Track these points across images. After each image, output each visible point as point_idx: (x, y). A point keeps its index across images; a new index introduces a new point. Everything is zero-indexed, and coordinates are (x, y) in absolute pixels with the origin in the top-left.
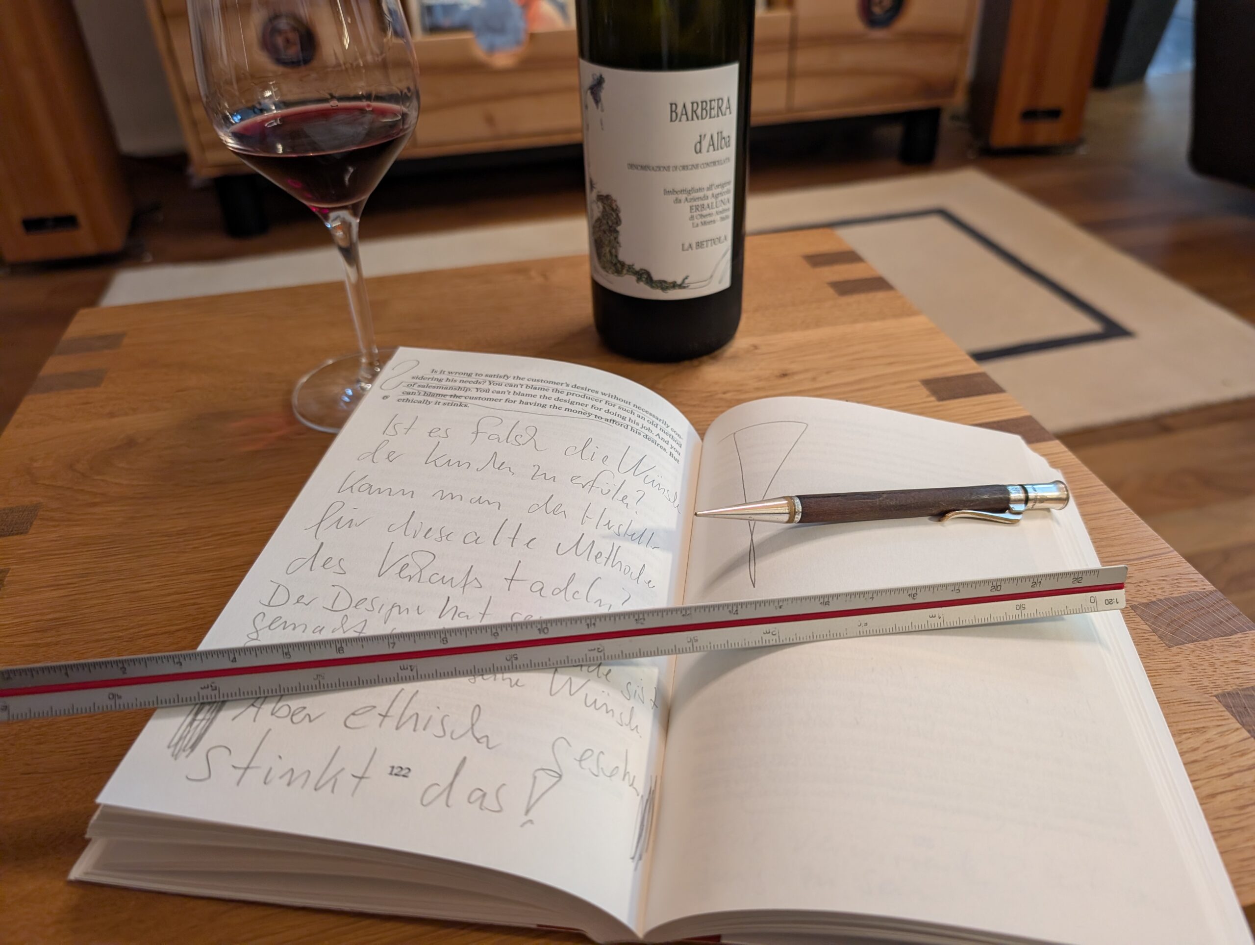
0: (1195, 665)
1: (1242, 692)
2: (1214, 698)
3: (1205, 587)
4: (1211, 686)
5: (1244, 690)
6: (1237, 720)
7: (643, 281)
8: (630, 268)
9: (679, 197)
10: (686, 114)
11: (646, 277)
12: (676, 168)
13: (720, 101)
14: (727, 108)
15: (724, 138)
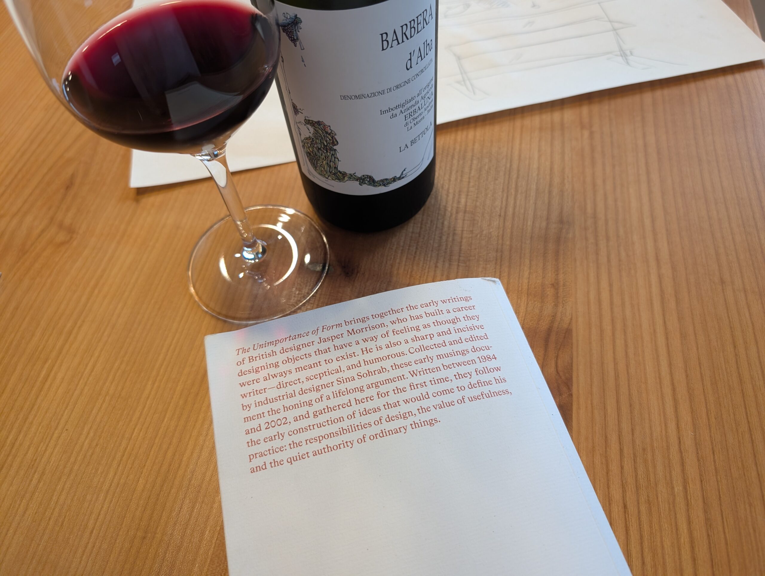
7: (366, 184)
8: (352, 176)
9: (394, 112)
10: (397, 39)
11: (368, 180)
12: (390, 89)
13: (425, 12)
14: (430, 16)
15: (428, 44)
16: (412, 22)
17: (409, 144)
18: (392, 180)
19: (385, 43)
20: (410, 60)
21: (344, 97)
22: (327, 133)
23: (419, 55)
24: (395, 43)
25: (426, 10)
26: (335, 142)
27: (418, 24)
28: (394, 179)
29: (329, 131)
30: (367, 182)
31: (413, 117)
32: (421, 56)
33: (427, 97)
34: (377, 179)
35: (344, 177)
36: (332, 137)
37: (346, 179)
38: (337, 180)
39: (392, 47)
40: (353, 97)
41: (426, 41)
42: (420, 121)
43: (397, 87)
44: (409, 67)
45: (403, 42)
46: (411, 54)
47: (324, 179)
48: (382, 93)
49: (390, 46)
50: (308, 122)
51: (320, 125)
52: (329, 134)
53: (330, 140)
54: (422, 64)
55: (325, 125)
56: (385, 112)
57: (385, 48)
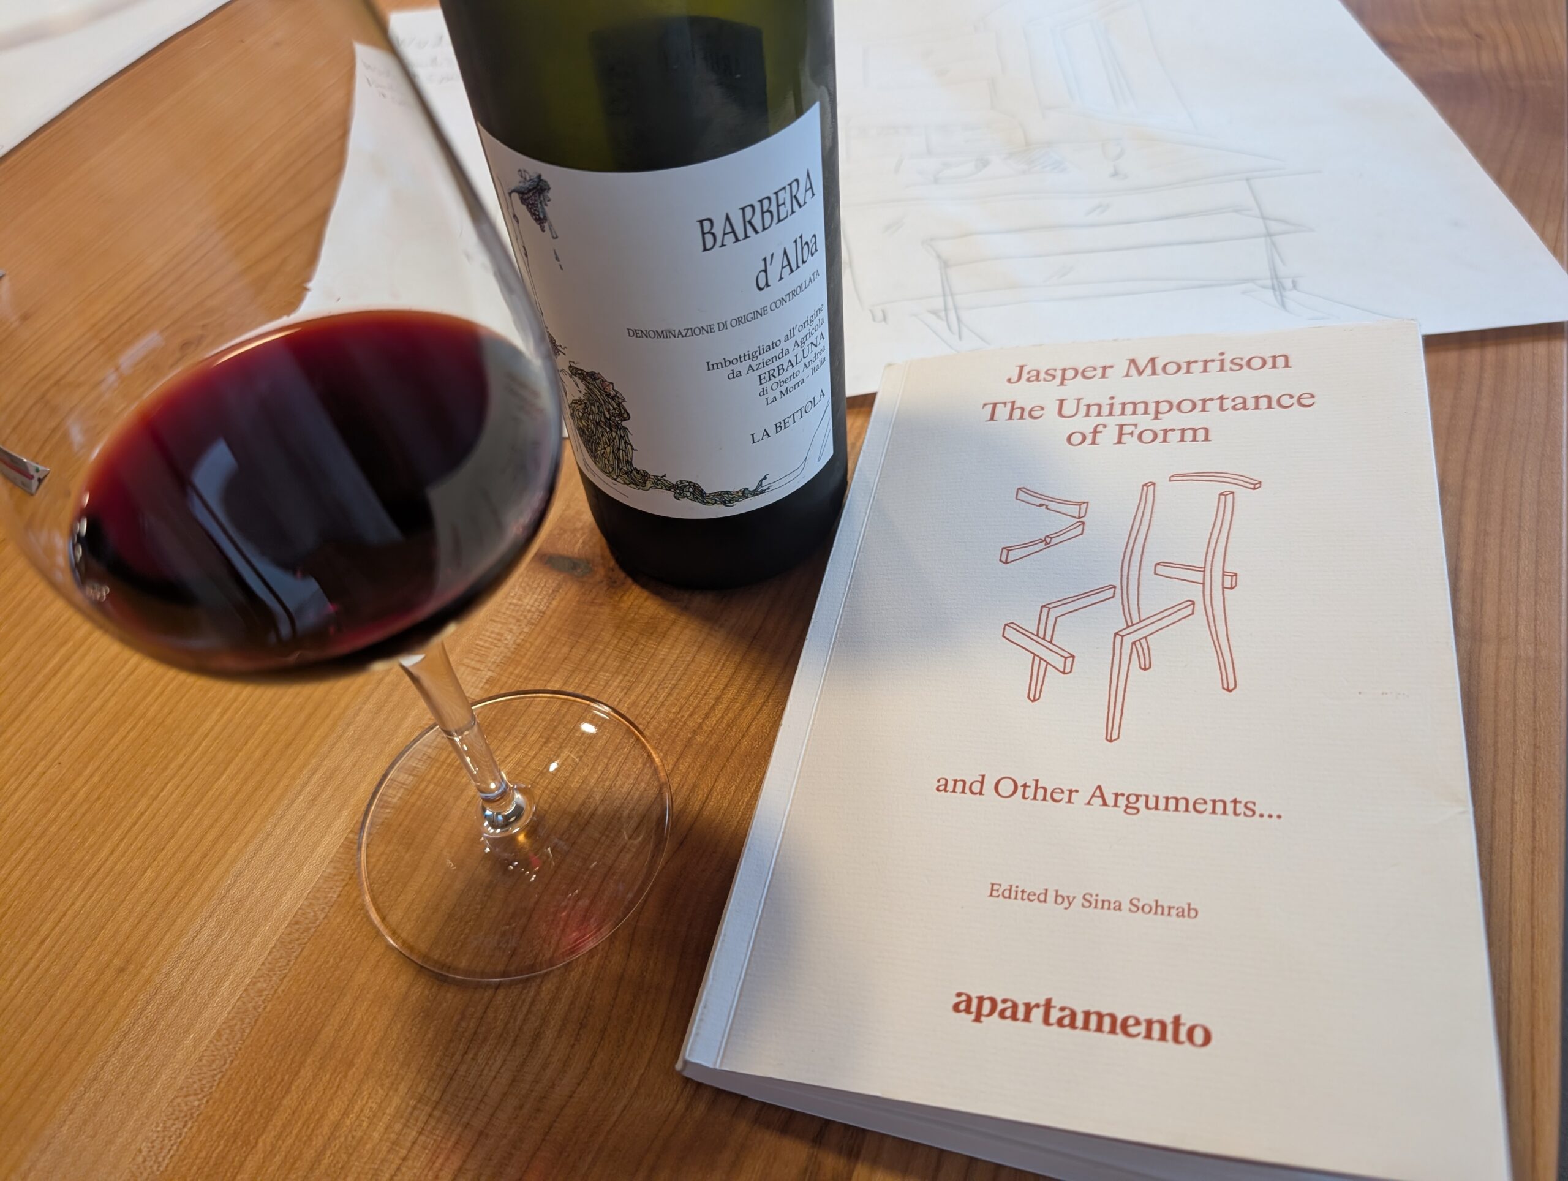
7: (687, 497)
8: (659, 480)
9: (737, 367)
10: (733, 232)
11: (691, 490)
12: (725, 325)
13: (795, 185)
14: (806, 191)
15: (807, 243)
16: (766, 202)
17: (772, 430)
18: (740, 494)
19: (709, 238)
20: (765, 271)
21: (635, 333)
22: (608, 395)
23: (786, 263)
24: (730, 238)
25: (797, 180)
26: (624, 415)
27: (778, 206)
28: (744, 494)
29: (613, 393)
30: (688, 494)
31: (777, 380)
32: (789, 264)
33: (808, 342)
34: (708, 491)
35: (645, 481)
36: (619, 404)
37: (649, 484)
38: (632, 485)
39: (723, 245)
40: (652, 334)
41: (801, 237)
42: (794, 388)
43: (739, 321)
44: (762, 284)
45: (746, 237)
46: (765, 260)
47: (610, 481)
48: (709, 329)
49: (719, 243)
50: (575, 372)
51: (595, 379)
52: (613, 398)
53: (614, 408)
54: (793, 281)
55: (603, 381)
56: (717, 365)
57: (709, 245)
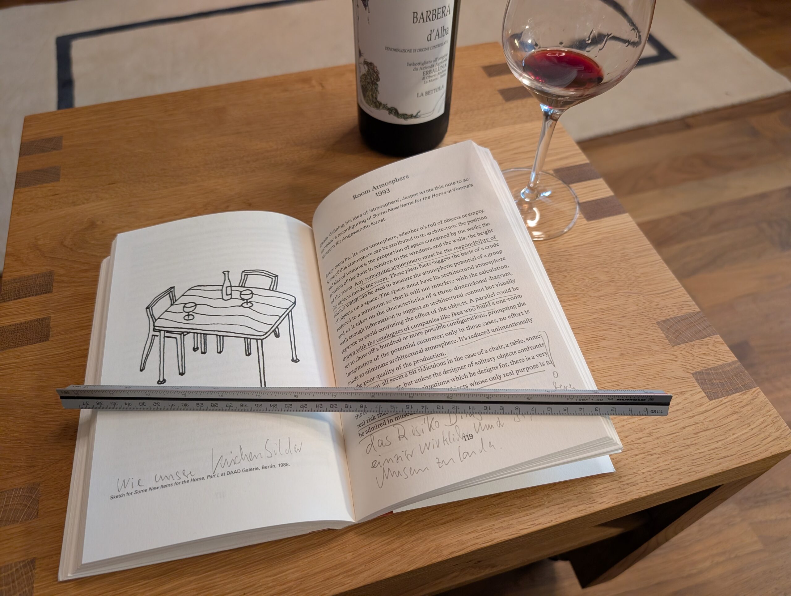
0: (684, 357)
1: (705, 371)
2: (692, 375)
3: (694, 309)
4: (691, 368)
5: (706, 370)
6: (700, 386)
8: (385, 106)
10: (423, 18)
11: (394, 111)
12: (415, 50)
13: (444, 8)
14: (448, 11)
15: (445, 30)
16: (434, 11)
17: (424, 94)
18: (410, 116)
19: (415, 19)
20: (431, 35)
21: (387, 48)
22: (374, 71)
23: (437, 34)
24: (422, 20)
25: (445, 7)
26: (378, 79)
27: (438, 14)
28: (412, 116)
29: (376, 71)
30: (393, 113)
31: (429, 75)
32: (438, 35)
33: (441, 65)
34: (401, 111)
35: (380, 106)
36: (377, 75)
37: (381, 107)
38: (375, 108)
39: (419, 22)
40: (392, 50)
41: (444, 27)
42: (434, 80)
43: (420, 50)
44: (429, 39)
45: (427, 21)
46: (431, 31)
47: (368, 106)
48: (410, 51)
49: (418, 21)
50: (366, 63)
51: (371, 65)
52: (376, 73)
53: (375, 77)
54: (438, 41)
55: (374, 66)
56: (411, 65)
57: (415, 22)
